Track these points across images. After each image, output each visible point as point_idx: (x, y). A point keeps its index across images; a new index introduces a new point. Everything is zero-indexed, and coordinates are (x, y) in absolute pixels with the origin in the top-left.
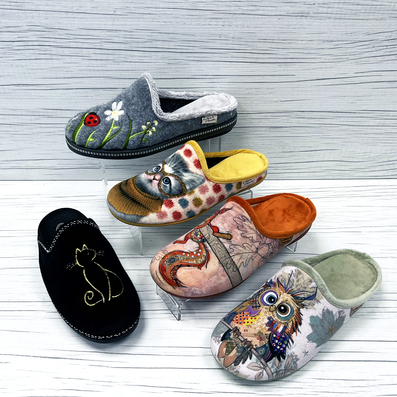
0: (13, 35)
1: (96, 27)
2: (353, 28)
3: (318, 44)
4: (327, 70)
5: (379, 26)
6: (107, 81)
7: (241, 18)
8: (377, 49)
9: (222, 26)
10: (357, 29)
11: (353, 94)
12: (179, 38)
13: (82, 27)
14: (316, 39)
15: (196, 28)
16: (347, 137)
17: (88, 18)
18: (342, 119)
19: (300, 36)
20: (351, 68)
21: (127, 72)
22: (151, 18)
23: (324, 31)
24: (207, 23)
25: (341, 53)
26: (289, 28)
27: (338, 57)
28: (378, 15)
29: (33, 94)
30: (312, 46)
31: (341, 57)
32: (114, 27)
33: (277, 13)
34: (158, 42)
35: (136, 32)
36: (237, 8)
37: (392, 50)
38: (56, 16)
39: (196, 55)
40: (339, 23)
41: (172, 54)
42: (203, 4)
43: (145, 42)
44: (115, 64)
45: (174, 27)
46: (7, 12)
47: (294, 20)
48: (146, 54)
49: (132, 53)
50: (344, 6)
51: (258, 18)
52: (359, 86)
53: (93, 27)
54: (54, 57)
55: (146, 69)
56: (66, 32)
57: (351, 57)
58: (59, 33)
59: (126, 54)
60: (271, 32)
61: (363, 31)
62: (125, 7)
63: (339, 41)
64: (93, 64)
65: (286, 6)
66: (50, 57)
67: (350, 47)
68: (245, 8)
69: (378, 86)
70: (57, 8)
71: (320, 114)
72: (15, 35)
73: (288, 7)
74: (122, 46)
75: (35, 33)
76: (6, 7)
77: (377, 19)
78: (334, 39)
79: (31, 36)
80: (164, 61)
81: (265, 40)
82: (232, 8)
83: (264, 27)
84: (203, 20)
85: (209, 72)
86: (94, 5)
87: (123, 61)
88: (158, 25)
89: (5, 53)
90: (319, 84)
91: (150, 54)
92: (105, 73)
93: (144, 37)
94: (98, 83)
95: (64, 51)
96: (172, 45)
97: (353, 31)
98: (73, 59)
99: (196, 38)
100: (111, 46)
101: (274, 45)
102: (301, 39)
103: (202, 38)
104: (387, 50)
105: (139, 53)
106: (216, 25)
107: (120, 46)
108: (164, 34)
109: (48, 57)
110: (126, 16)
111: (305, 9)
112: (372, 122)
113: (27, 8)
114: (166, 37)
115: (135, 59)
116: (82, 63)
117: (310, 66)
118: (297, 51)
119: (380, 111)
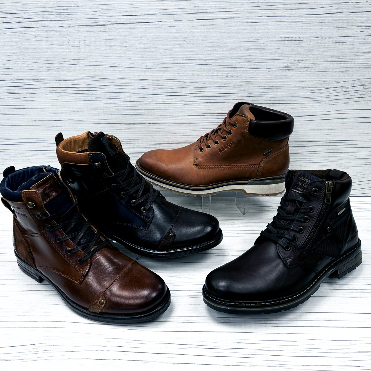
0: (69, 83)
1: (132, 77)
2: (325, 78)
3: (299, 90)
4: (307, 109)
5: (344, 76)
6: (137, 118)
7: (241, 71)
8: (344, 93)
9: (226, 77)
10: (328, 78)
11: (328, 128)
12: (193, 85)
13: (121, 77)
14: (297, 85)
15: (206, 78)
16: (325, 161)
17: (126, 71)
18: (320, 147)
19: (285, 84)
20: (325, 108)
21: (153, 111)
22: (173, 71)
23: (303, 80)
24: (215, 75)
25: (317, 96)
26: (276, 78)
27: (315, 99)
28: (343, 69)
29: (79, 128)
30: (294, 91)
31: (317, 99)
32: (145, 77)
33: (268, 67)
34: (177, 88)
35: (162, 81)
36: (237, 64)
37: (356, 94)
38: (102, 69)
39: (206, 98)
40: (314, 74)
41: (188, 97)
42: (213, 61)
43: (168, 88)
44: (144, 105)
45: (190, 78)
46: (66, 67)
47: (280, 72)
48: (168, 97)
49: (158, 96)
50: (317, 62)
51: (253, 71)
52: (332, 121)
53: (129, 77)
54: (98, 99)
55: (168, 108)
56: (108, 81)
57: (325, 99)
58: (103, 81)
59: (153, 97)
60: (263, 81)
61: (333, 80)
62: (154, 63)
63: (314, 87)
64: (128, 105)
65: (274, 62)
66: (95, 99)
67: (323, 92)
68: (243, 64)
69: (347, 121)
70: (103, 63)
71: (303, 143)
72: (70, 83)
73: (275, 63)
74: (151, 92)
75: (85, 81)
76: (66, 63)
77: (342, 72)
78: (311, 86)
79: (83, 84)
80: (181, 103)
81: (258, 87)
82: (234, 64)
83: (258, 77)
84: (212, 72)
85: (216, 111)
86: (131, 62)
87: (151, 102)
88: (178, 76)
89: (61, 96)
90: (301, 120)
91: (171, 97)
92: (136, 112)
93: (167, 85)
94: (130, 119)
95: (106, 95)
96: (187, 91)
97: (324, 80)
98: (113, 101)
99: (206, 86)
100: (142, 91)
101: (265, 91)
102: (285, 86)
103: (211, 85)
104: (352, 94)
105: (162, 97)
106: (222, 76)
107: (148, 91)
108: (183, 83)
109: (93, 99)
110: (155, 70)
111: (288, 64)
112: (344, 150)
113: (81, 63)
114: (184, 85)
115: (160, 101)
116: (119, 104)
117: (293, 106)
118: (283, 95)
119: (350, 141)
